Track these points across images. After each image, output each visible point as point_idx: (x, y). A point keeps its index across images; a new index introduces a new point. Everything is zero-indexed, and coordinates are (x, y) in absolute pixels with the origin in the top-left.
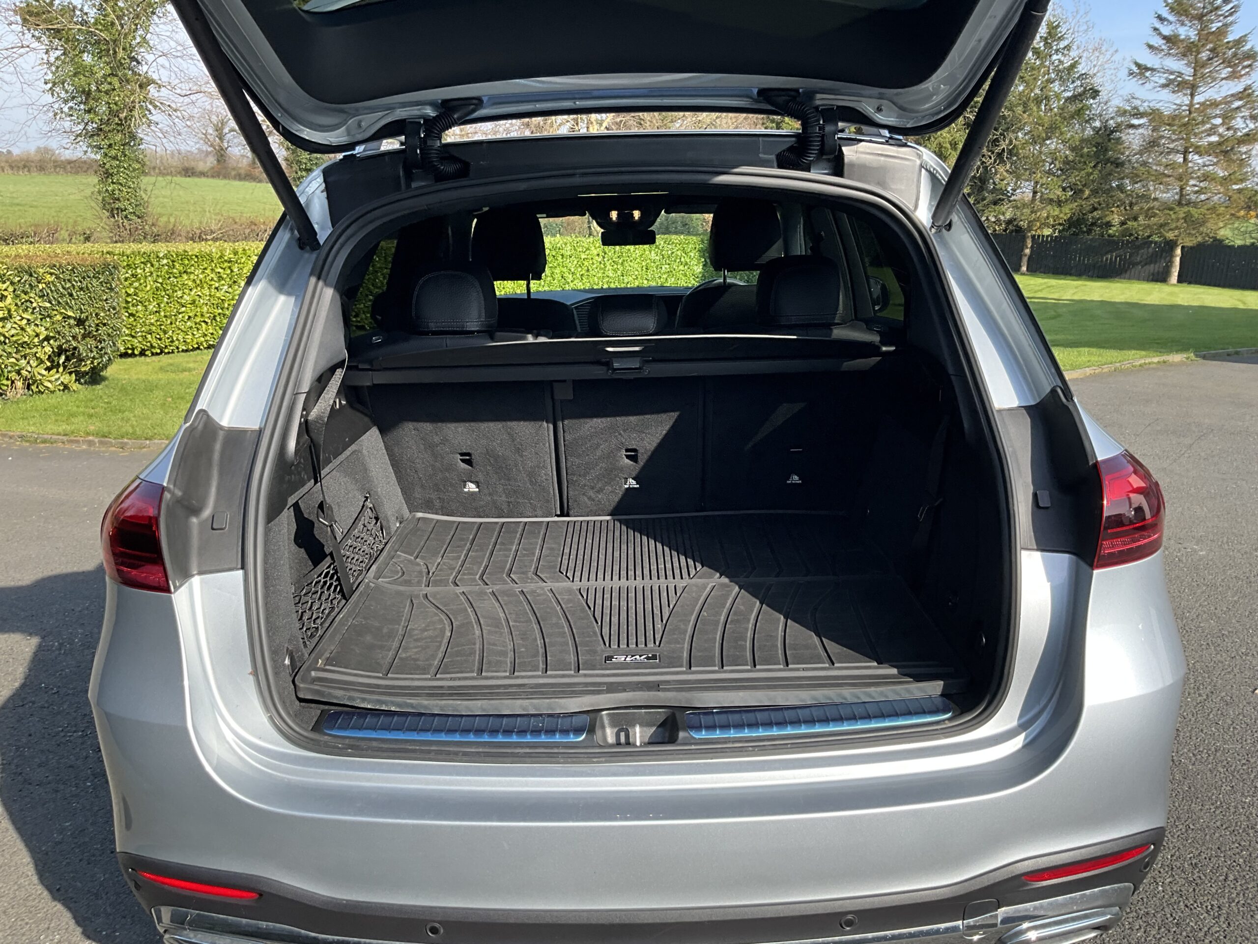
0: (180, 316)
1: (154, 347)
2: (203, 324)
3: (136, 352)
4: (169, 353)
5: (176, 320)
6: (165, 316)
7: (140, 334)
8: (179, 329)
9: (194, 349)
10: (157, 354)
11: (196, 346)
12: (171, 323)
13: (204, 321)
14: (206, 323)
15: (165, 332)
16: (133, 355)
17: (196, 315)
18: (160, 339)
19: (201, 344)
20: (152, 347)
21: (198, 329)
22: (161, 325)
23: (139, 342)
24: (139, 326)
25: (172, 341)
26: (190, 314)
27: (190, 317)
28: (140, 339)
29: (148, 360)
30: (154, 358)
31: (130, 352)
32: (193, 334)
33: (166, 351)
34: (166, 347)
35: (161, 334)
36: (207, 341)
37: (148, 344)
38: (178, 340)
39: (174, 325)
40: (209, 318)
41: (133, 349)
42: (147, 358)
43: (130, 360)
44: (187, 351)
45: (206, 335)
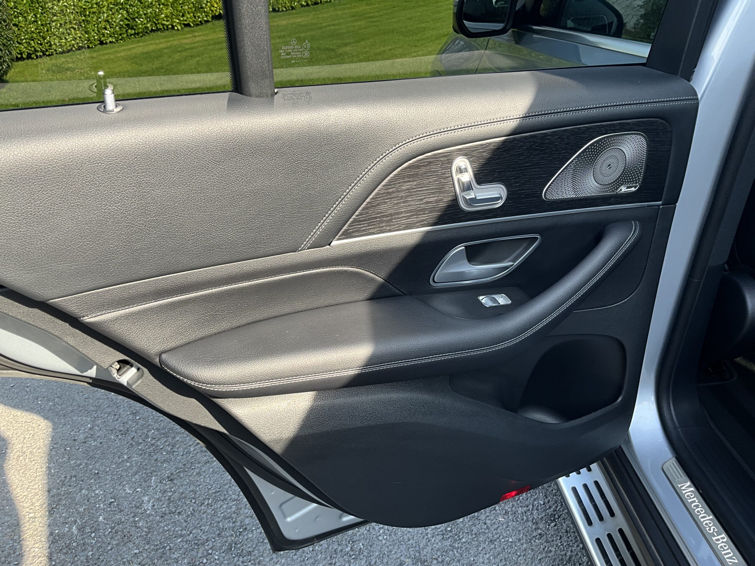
0: (54, 24)
1: (38, 51)
2: (72, 30)
3: (24, 56)
4: (49, 55)
5: (51, 27)
6: (42, 25)
7: (24, 41)
8: (55, 35)
9: (69, 51)
10: (41, 56)
11: (69, 48)
12: (48, 31)
13: (72, 27)
14: (75, 29)
15: (44, 38)
16: (22, 59)
17: (66, 23)
18: (41, 44)
19: (73, 45)
20: (36, 51)
21: (69, 34)
22: (39, 32)
23: (25, 47)
24: (23, 34)
25: (51, 46)
26: (61, 22)
27: (61, 24)
28: (25, 45)
29: (35, 62)
30: (39, 60)
31: (19, 56)
32: (66, 38)
33: (47, 53)
34: (47, 50)
35: (41, 39)
36: (78, 43)
37: (33, 49)
38: (55, 44)
39: (50, 32)
40: (76, 24)
41: (21, 54)
42: (33, 60)
43: (20, 63)
44: (62, 53)
45: (76, 38)
